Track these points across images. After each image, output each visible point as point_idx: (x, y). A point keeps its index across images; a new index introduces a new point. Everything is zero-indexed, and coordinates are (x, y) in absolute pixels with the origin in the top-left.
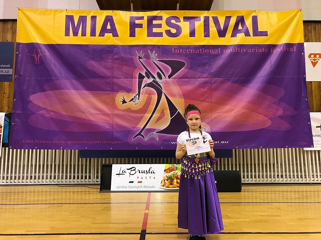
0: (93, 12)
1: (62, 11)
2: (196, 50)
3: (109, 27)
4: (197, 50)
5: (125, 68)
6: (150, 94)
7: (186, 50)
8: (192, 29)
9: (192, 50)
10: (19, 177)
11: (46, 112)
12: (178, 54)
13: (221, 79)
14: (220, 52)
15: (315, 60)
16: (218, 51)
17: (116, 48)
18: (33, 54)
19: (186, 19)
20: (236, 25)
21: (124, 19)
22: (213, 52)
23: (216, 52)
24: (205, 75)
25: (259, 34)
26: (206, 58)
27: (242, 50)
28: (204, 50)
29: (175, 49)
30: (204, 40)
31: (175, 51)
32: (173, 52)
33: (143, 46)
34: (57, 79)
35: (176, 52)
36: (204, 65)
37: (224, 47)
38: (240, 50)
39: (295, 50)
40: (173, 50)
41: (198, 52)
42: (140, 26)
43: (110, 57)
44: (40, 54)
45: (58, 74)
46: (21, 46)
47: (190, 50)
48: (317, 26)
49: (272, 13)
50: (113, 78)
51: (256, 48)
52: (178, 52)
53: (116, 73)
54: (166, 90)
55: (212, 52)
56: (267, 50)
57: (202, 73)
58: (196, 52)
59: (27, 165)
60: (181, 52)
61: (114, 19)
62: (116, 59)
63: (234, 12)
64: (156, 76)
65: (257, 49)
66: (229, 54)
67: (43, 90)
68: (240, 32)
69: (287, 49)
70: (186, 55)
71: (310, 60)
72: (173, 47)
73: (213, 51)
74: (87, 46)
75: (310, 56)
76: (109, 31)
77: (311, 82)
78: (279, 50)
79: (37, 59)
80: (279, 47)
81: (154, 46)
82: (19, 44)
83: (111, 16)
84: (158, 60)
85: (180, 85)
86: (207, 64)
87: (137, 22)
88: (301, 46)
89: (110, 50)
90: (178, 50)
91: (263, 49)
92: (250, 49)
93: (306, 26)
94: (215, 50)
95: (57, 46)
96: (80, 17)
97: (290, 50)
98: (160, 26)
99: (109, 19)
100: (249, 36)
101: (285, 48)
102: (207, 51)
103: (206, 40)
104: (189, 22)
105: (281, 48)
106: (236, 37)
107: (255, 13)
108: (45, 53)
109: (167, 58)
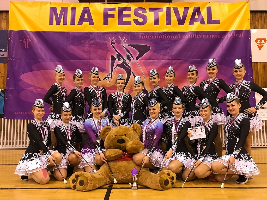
0: (72, 4)
1: (46, 3)
3: (86, 17)
4: (160, 36)
5: (100, 51)
7: (151, 36)
8: (156, 18)
9: (156, 36)
10: (13, 142)
11: (34, 89)
13: (180, 61)
14: (179, 38)
15: (260, 44)
16: (178, 37)
17: (92, 34)
18: (23, 40)
19: (151, 9)
20: (194, 15)
21: (99, 10)
22: (173, 38)
23: (177, 37)
24: (167, 57)
25: (213, 22)
26: (168, 43)
27: (198, 35)
28: (166, 36)
29: (142, 35)
30: (166, 28)
32: (140, 38)
33: (114, 33)
34: (43, 61)
35: (143, 38)
36: (166, 48)
37: (183, 33)
39: (243, 36)
40: (140, 36)
41: (161, 38)
42: (113, 16)
43: (87, 42)
44: (29, 40)
45: (44, 56)
46: (13, 33)
47: (154, 36)
48: (263, 15)
49: (224, 4)
50: (90, 60)
51: (210, 34)
53: (93, 56)
54: (134, 70)
57: (165, 55)
58: (159, 38)
59: (20, 133)
60: (147, 38)
61: (91, 10)
62: (92, 44)
63: (191, 4)
64: (126, 58)
66: (187, 39)
67: (32, 70)
68: (196, 20)
69: (236, 35)
70: (151, 40)
71: (257, 44)
72: (140, 33)
74: (68, 33)
75: (256, 41)
76: (86, 21)
77: (257, 63)
78: (229, 36)
79: (26, 44)
80: (229, 33)
81: (124, 33)
82: (11, 31)
83: (88, 7)
84: (127, 44)
85: (146, 65)
86: (168, 48)
87: (110, 12)
88: (248, 32)
89: (87, 36)
90: (144, 36)
91: (216, 35)
92: (205, 35)
93: (253, 15)
94: (175, 36)
95: (43, 33)
96: (62, 8)
97: (239, 36)
98: (129, 16)
99: (86, 10)
100: (205, 24)
101: (234, 34)
102: (169, 37)
103: (168, 28)
104: (153, 12)
105: (231, 34)
106: (193, 25)
107: (209, 4)
108: (33, 39)
109: (135, 43)
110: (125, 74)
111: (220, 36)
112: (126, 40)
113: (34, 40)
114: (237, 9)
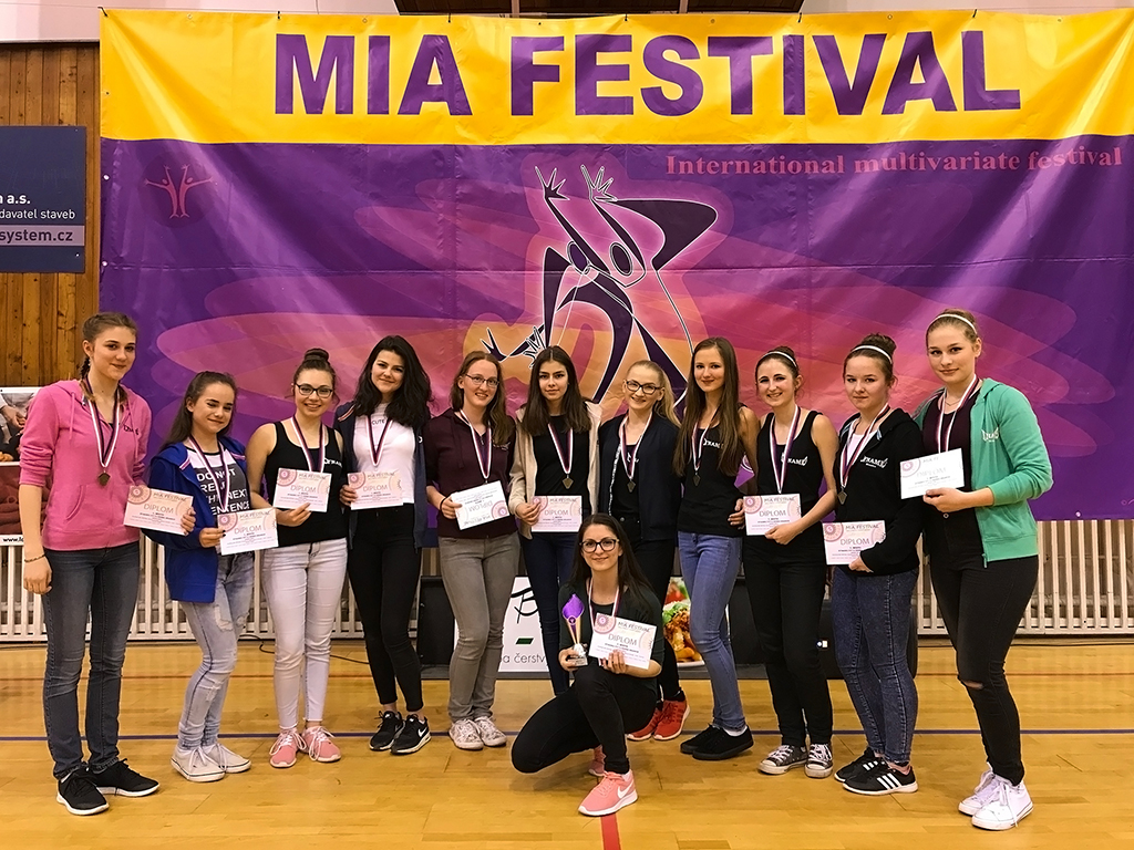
0: (375, 22)
1: (262, 18)
2: (755, 164)
3: (435, 78)
4: (759, 164)
5: (498, 232)
6: (586, 327)
7: (717, 165)
8: (740, 84)
12: (688, 178)
13: (846, 271)
14: (841, 171)
16: (836, 167)
17: (461, 155)
18: (164, 181)
19: (718, 45)
20: (904, 68)
21: (491, 50)
22: (816, 171)
23: (829, 168)
24: (790, 257)
26: (792, 194)
27: (922, 160)
28: (782, 163)
29: (678, 159)
30: (786, 125)
31: (677, 167)
32: (671, 171)
33: (560, 148)
34: (254, 275)
35: (682, 171)
36: (785, 216)
37: (856, 152)
38: (917, 164)
39: (1118, 162)
40: (671, 159)
41: (763, 171)
42: (551, 73)
43: (440, 188)
44: (189, 181)
45: (254, 254)
46: (118, 152)
47: (731, 163)
49: (1036, 22)
50: (455, 267)
51: (977, 153)
52: (690, 171)
53: (467, 250)
55: (814, 170)
56: (1015, 160)
57: (778, 246)
58: (755, 171)
60: (700, 171)
61: (456, 46)
62: (466, 198)
63: (893, 18)
64: (608, 260)
65: (977, 160)
66: (874, 176)
67: (201, 315)
68: (917, 92)
69: (1091, 157)
70: (718, 182)
72: (674, 152)
73: (816, 167)
74: (357, 149)
76: (434, 96)
78: (1058, 160)
79: (178, 201)
80: (1058, 150)
81: (602, 148)
82: (109, 145)
83: (441, 36)
84: (615, 200)
85: (695, 292)
86: (793, 214)
87: (539, 58)
89: (439, 161)
90: (690, 164)
91: (1002, 158)
92: (953, 159)
94: (824, 164)
95: (247, 150)
96: (330, 40)
97: (1101, 163)
98: (621, 73)
99: (435, 50)
100: (952, 108)
101: (1082, 154)
102: (795, 166)
103: (791, 127)
104: (728, 58)
105: (1069, 153)
106: (902, 112)
107: (973, 20)
108: (205, 175)
109: (648, 195)
110: (608, 330)
111: (1018, 161)
112: (611, 181)
113: (210, 180)
114: (1095, 41)
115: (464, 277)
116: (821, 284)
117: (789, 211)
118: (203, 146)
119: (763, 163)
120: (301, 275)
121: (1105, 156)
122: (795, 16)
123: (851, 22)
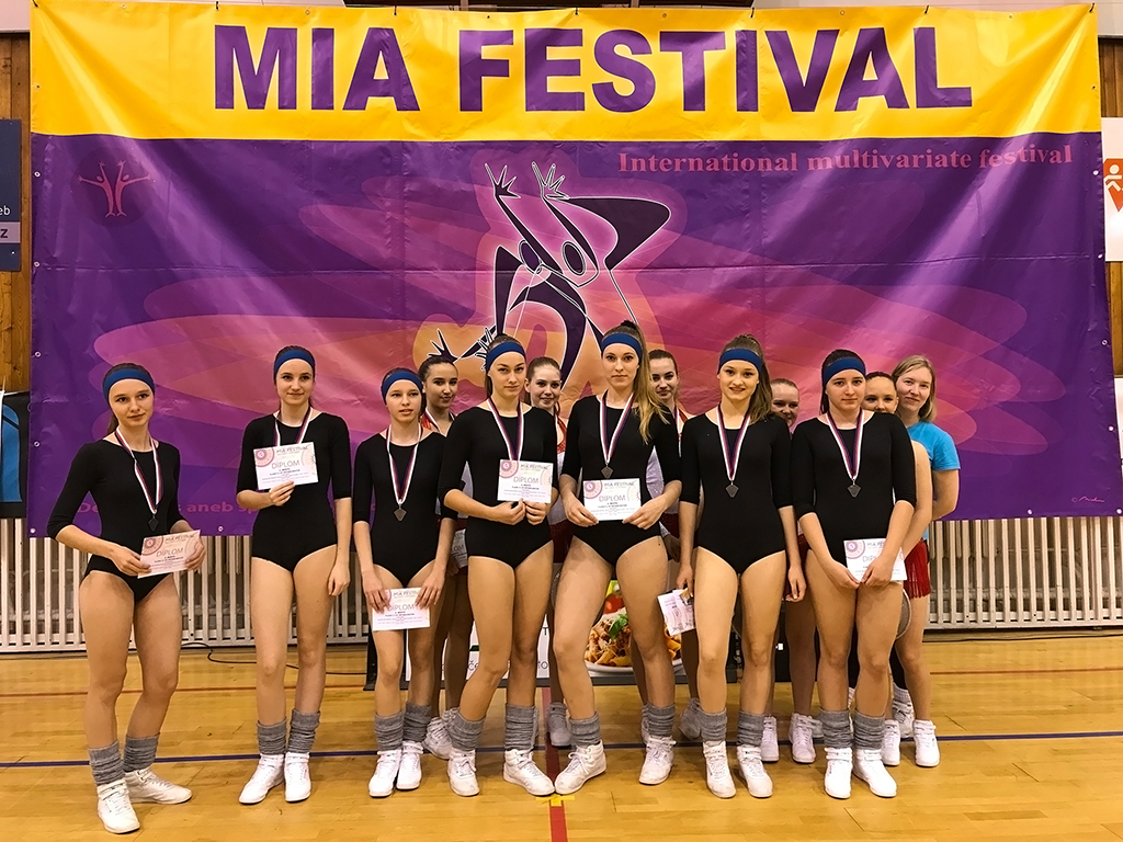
0: (318, 14)
1: (199, 9)
2: (708, 161)
3: (381, 73)
4: (712, 161)
5: (447, 231)
6: (539, 328)
7: (670, 162)
8: (692, 80)
9: (692, 161)
10: (69, 623)
12: (641, 176)
13: (799, 270)
14: (794, 168)
16: (789, 165)
17: (409, 152)
18: (99, 178)
19: (670, 40)
20: (857, 64)
21: (439, 45)
22: (769, 168)
23: (784, 167)
24: (744, 255)
26: (746, 192)
27: (875, 158)
28: (736, 161)
29: (630, 156)
30: (739, 122)
31: (629, 164)
32: (623, 169)
33: (509, 145)
34: (194, 276)
35: (635, 169)
36: (742, 214)
37: (809, 149)
38: (870, 161)
39: (1068, 160)
40: (623, 156)
41: (716, 169)
42: (500, 68)
43: (388, 184)
44: (125, 178)
45: (195, 254)
46: (49, 147)
47: (684, 160)
49: (987, 18)
50: (404, 267)
51: (929, 151)
52: (643, 169)
53: (414, 249)
55: (767, 167)
56: (966, 158)
57: (731, 245)
58: (709, 168)
60: (652, 168)
61: (402, 40)
62: (412, 197)
63: (849, 14)
64: (560, 258)
65: (929, 157)
66: (827, 174)
67: (141, 317)
68: (870, 90)
69: (1042, 155)
70: (670, 180)
72: (624, 149)
73: (769, 165)
74: (302, 146)
76: (381, 90)
78: (1010, 158)
79: (114, 199)
80: (1011, 145)
81: (553, 144)
82: (41, 140)
83: (387, 29)
84: (567, 197)
85: (648, 292)
86: (747, 212)
87: (489, 52)
88: (1092, 141)
89: (387, 158)
90: (643, 161)
91: (954, 155)
92: (906, 157)
94: (777, 161)
95: (186, 147)
96: (271, 32)
97: (1052, 161)
98: (572, 68)
99: (381, 43)
100: (904, 105)
101: (1033, 152)
102: (748, 163)
103: (744, 124)
104: (681, 53)
105: (1019, 151)
106: (855, 109)
107: (925, 16)
108: (143, 172)
109: (600, 193)
110: (561, 330)
111: (970, 159)
112: (562, 178)
113: (148, 178)
114: (1045, 38)
115: (413, 277)
116: (774, 284)
117: (743, 209)
118: (139, 141)
119: (716, 161)
120: (245, 276)
121: (1055, 154)
122: (747, 11)
123: (804, 17)
